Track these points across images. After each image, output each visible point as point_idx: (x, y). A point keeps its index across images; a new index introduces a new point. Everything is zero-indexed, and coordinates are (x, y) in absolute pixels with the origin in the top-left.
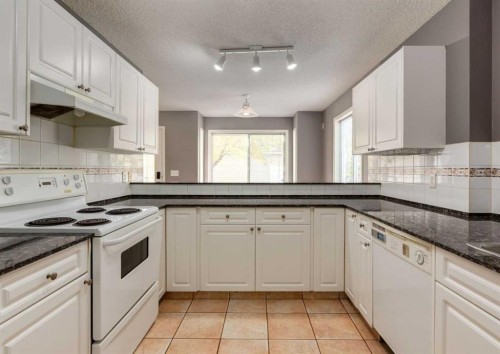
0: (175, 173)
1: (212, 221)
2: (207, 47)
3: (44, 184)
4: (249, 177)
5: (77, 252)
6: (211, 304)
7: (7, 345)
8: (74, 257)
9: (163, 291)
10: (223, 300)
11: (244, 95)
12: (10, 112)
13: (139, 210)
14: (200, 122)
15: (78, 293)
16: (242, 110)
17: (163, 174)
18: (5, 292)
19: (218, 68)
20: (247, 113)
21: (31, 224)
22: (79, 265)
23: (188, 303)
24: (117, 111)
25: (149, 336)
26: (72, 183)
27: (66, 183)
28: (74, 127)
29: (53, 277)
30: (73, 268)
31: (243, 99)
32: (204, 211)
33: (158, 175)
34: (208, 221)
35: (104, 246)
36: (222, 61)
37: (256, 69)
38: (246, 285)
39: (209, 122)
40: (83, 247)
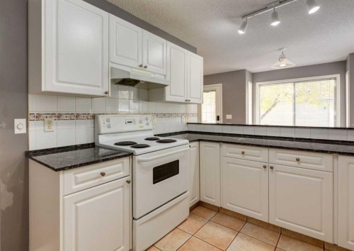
0: (229, 117)
1: (232, 155)
2: (231, 18)
3: (128, 122)
4: (294, 122)
5: (122, 162)
6: (229, 221)
7: (78, 205)
8: (120, 165)
9: (196, 199)
10: (241, 221)
11: (280, 49)
12: (100, 85)
13: (175, 141)
14: (248, 77)
15: (123, 186)
16: (278, 63)
17: (221, 118)
18: (76, 177)
19: (241, 32)
20: (283, 65)
21: (116, 144)
22: (123, 171)
23: (213, 214)
24: (168, 78)
25: (181, 227)
26: (145, 122)
27: (141, 122)
28: (148, 89)
29: (103, 174)
30: (120, 172)
31: (279, 53)
32: (225, 146)
33: (218, 118)
34: (228, 154)
35: (139, 162)
36: (243, 27)
37: (275, 24)
38: (261, 215)
39: (256, 77)
40: (126, 160)
